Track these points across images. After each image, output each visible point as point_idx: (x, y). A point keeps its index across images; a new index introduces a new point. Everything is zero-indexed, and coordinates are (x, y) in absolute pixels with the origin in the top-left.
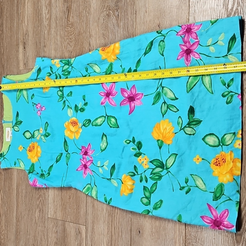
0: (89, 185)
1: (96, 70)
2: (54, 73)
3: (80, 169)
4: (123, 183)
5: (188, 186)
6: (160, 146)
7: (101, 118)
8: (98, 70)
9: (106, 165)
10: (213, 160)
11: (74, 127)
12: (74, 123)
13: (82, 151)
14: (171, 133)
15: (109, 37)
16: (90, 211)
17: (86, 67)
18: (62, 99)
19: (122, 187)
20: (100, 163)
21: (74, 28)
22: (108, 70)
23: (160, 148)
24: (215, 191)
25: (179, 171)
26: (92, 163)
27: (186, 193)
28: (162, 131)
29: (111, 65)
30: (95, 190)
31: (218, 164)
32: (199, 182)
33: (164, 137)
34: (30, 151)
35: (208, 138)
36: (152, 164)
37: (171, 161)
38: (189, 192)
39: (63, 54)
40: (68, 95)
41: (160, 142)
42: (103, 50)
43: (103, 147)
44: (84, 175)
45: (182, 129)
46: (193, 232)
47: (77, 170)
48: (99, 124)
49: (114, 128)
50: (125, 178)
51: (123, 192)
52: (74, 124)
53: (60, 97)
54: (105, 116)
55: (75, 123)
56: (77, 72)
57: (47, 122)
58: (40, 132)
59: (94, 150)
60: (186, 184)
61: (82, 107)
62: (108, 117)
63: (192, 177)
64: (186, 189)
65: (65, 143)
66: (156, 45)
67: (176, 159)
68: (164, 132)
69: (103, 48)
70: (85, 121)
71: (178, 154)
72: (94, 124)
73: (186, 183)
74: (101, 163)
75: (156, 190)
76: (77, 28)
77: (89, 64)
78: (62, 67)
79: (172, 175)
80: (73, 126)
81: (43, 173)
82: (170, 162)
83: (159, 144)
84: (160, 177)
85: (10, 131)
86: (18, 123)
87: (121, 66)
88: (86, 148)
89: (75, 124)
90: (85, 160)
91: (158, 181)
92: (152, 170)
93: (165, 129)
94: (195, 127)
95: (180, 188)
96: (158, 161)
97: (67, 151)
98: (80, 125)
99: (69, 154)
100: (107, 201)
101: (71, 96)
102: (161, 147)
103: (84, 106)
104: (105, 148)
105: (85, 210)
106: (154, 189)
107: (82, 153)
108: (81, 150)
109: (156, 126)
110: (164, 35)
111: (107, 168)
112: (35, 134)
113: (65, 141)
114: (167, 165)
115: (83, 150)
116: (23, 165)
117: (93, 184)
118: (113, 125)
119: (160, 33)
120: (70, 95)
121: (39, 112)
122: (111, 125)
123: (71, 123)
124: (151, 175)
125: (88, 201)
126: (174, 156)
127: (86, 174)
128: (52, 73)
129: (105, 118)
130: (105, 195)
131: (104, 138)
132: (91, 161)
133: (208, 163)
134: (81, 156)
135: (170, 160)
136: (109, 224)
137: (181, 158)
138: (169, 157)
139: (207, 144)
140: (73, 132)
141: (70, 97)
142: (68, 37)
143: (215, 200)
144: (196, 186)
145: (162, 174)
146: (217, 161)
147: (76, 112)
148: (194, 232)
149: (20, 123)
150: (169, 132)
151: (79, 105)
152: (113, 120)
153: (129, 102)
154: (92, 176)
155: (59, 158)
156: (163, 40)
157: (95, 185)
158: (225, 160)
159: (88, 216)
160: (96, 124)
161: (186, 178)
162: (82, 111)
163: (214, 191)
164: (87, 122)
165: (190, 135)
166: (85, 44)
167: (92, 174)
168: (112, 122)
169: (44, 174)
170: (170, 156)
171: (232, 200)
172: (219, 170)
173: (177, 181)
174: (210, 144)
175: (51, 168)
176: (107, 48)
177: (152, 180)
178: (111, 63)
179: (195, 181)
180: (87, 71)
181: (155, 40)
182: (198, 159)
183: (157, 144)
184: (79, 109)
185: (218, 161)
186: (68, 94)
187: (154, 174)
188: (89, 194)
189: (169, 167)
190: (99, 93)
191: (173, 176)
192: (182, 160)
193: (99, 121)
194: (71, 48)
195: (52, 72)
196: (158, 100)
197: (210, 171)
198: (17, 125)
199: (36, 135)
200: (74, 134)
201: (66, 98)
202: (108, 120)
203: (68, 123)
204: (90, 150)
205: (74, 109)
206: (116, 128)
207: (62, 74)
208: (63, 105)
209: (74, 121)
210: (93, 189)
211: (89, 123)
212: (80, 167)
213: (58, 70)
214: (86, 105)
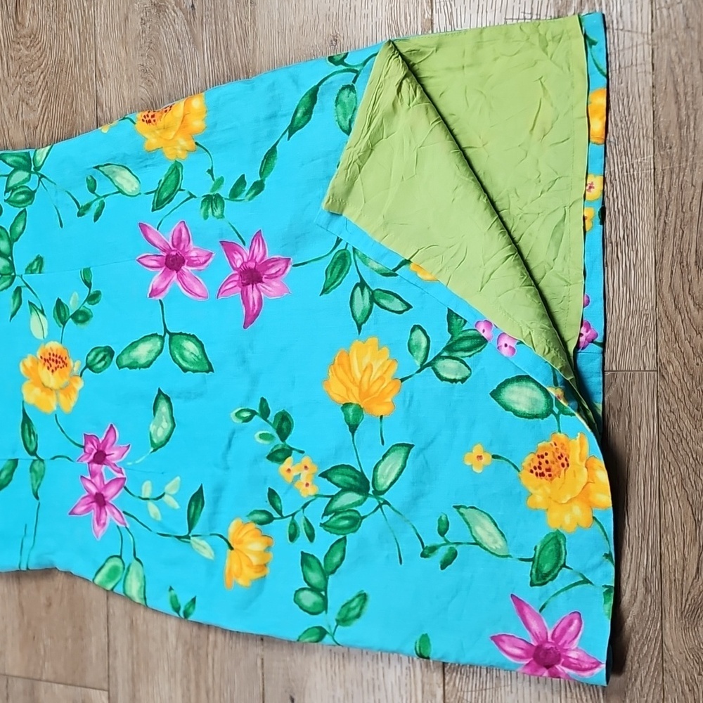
0: (116, 559)
1: (125, 186)
3: (83, 508)
4: (232, 548)
5: (448, 542)
6: (352, 423)
7: (147, 340)
8: (132, 185)
9: (174, 492)
10: (528, 460)
11: (56, 373)
12: (53, 360)
13: (87, 451)
14: (388, 379)
15: (164, 77)
16: (121, 641)
17: (91, 177)
18: (7, 283)
19: (231, 561)
20: (149, 488)
21: (40, 49)
22: (164, 187)
23: (353, 429)
24: (537, 555)
25: (416, 498)
26: (123, 489)
27: (443, 567)
28: (359, 376)
29: (176, 169)
30: (138, 574)
31: (543, 470)
32: (483, 528)
33: (364, 394)
35: (512, 392)
36: (329, 483)
37: (391, 468)
38: (450, 563)
39: (6, 133)
40: (30, 270)
41: (350, 410)
42: (150, 121)
43: (160, 434)
44: (97, 528)
45: (429, 365)
46: (467, 692)
47: (72, 513)
48: (143, 361)
49: (194, 371)
50: (239, 530)
51: (234, 578)
52: (54, 365)
54: (163, 335)
55: (59, 360)
56: (56, 195)
59: (129, 446)
60: (441, 538)
61: (82, 308)
62: (170, 339)
63: (462, 514)
64: (442, 553)
65: (26, 427)
66: (326, 101)
67: (407, 462)
68: (366, 378)
69: (146, 113)
70: (94, 353)
71: (413, 446)
72: (125, 361)
73: (442, 533)
74: (153, 486)
75: (342, 565)
76: (51, 49)
77: (102, 166)
78: (6, 178)
79: (396, 511)
80: (53, 371)
82: (387, 471)
83: (349, 416)
84: (356, 522)
87: (210, 172)
88: (101, 441)
89: (57, 362)
90: (97, 479)
91: (348, 536)
92: (330, 499)
93: (366, 368)
94: (470, 356)
95: (422, 550)
96: (349, 471)
97: (33, 453)
98: (76, 365)
99: (42, 460)
100: (179, 608)
101: (40, 273)
102: (357, 426)
103: (86, 303)
104: (168, 439)
105: (105, 640)
106: (336, 559)
107: (86, 457)
108: (84, 447)
109: (336, 361)
110: (356, 68)
111: (176, 503)
113: (26, 420)
114: (379, 481)
115: (90, 446)
117: (128, 557)
118: (193, 364)
119: (341, 62)
120: (36, 270)
122: (184, 364)
123: (45, 360)
124: (325, 517)
125: (114, 613)
126: (402, 452)
127: (104, 524)
129: (163, 341)
130: (171, 589)
131: (163, 407)
132: (121, 483)
133: (513, 468)
134: (83, 467)
135: (387, 465)
136: (189, 681)
137: (424, 457)
138: (384, 456)
139: (507, 408)
140: (51, 389)
141: (37, 275)
142: (20, 77)
143: (539, 582)
144: (474, 542)
145: (362, 510)
146: (540, 463)
147: (62, 323)
148: (472, 691)
150: (381, 378)
151: (71, 303)
152: (190, 346)
153: (241, 285)
154: (125, 532)
155: (7, 476)
156: (351, 83)
157: (138, 560)
158: (566, 460)
159: (115, 658)
160: (131, 361)
161: (440, 520)
162: (83, 322)
163: (535, 555)
164: (101, 356)
165: (454, 381)
166: (81, 100)
167: (125, 524)
168: (187, 354)
170: (388, 451)
171: (591, 583)
172: (549, 491)
173: (412, 530)
174: (518, 408)
176: (162, 113)
177: (329, 533)
178: (176, 161)
179: (471, 525)
180: (92, 190)
181: (324, 84)
182: (480, 457)
183: (344, 417)
184: (71, 314)
185: (543, 461)
186: (31, 265)
187: (336, 512)
188: (119, 589)
189: (385, 487)
190: (138, 261)
191: (399, 516)
192: (427, 463)
193: (143, 352)
194: (32, 115)
196: (338, 277)
197: (520, 492)
200: (55, 396)
201: (22, 278)
202: (172, 347)
203: (33, 361)
204: (114, 446)
205: (54, 314)
206: (202, 372)
207: (5, 201)
208: (14, 303)
209: (53, 355)
210: (130, 573)
211: (107, 358)
212: (80, 504)
214: (95, 301)
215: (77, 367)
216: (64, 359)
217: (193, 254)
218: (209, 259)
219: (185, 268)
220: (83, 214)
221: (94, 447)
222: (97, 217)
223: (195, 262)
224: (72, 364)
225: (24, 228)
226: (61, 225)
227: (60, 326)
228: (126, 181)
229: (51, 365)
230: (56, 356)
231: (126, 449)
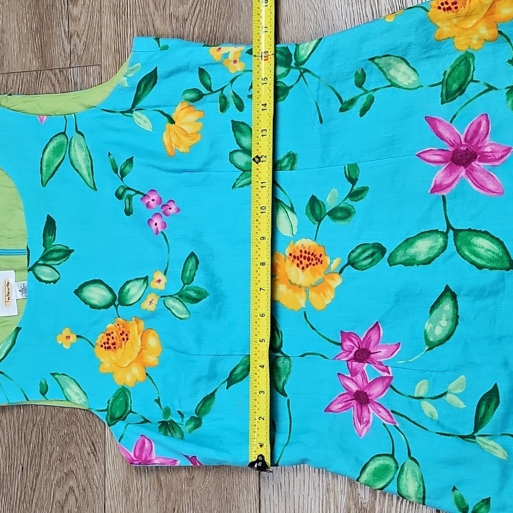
0: (388, 458)
1: (400, 79)
2: (212, 92)
3: (340, 406)
7: (425, 237)
8: (409, 78)
9: (459, 391)
11: (308, 270)
12: (305, 258)
13: (345, 348)
17: (362, 70)
20: (426, 387)
22: (450, 78)
26: (390, 388)
30: (413, 473)
34: (109, 346)
43: (439, 332)
44: (360, 426)
47: (328, 410)
48: (422, 257)
49: (491, 269)
52: (305, 262)
53: (244, 171)
54: (445, 231)
55: (311, 257)
56: (318, 89)
57: (192, 254)
58: (153, 285)
59: (399, 345)
61: (342, 205)
62: (455, 236)
70: (359, 250)
72: (400, 257)
74: (430, 385)
77: (380, 57)
80: (303, 268)
81: (169, 419)
88: (362, 339)
89: (309, 259)
90: (359, 378)
97: (278, 350)
99: (287, 357)
100: (467, 508)
101: (291, 169)
103: (348, 199)
104: (448, 337)
107: (344, 354)
108: (341, 344)
111: (461, 403)
112: (129, 290)
115: (348, 343)
116: (77, 394)
117: (402, 456)
118: (490, 260)
120: (286, 166)
121: (157, 220)
122: (479, 261)
123: (294, 257)
127: (368, 422)
128: (204, 91)
129: (447, 237)
130: (454, 489)
131: (447, 306)
132: (387, 382)
134: (341, 365)
140: (300, 287)
141: (287, 172)
147: (316, 220)
151: (328, 199)
152: (483, 244)
155: (243, 371)
157: (413, 459)
160: (407, 257)
162: (343, 218)
164: (369, 252)
167: (394, 423)
168: (482, 251)
169: (175, 423)
175: (208, 403)
178: (467, 52)
180: (359, 85)
184: (327, 211)
186: (280, 162)
188: (391, 489)
190: (417, 155)
193: (422, 248)
195: (209, 88)
199: (134, 295)
200: (304, 294)
202: (459, 243)
203: (278, 258)
204: (379, 344)
205: (306, 211)
206: (501, 269)
207: (249, 96)
209: (306, 252)
210: (405, 472)
211: (376, 255)
212: (338, 402)
213: (232, 81)
214: (359, 197)
215: (336, 264)
216: (318, 256)
217: (488, 149)
218: (507, 154)
219: (475, 164)
220: (346, 110)
221: (355, 344)
222: (363, 112)
223: (489, 158)
224: (329, 261)
226: (321, 121)
227: (314, 224)
228: (402, 74)
229: (301, 262)
230: (309, 253)
231: (396, 347)
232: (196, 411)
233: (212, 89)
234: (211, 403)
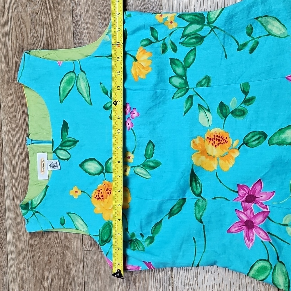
0: (265, 261)
1: (274, 31)
2: (158, 41)
3: (236, 229)
8: (281, 30)
11: (219, 147)
12: (217, 139)
13: (240, 194)
17: (251, 25)
18: (183, 92)
26: (267, 219)
30: (281, 270)
40: (199, 84)
44: (248, 242)
47: (229, 231)
48: (289, 140)
52: (217, 142)
53: (179, 88)
55: (221, 139)
56: (224, 38)
61: (240, 108)
65: (194, 180)
70: (251, 135)
72: (275, 140)
77: (262, 17)
78: (183, 29)
80: (216, 146)
81: (134, 239)
85: (46, 159)
86: (68, 144)
88: (250, 189)
89: (219, 140)
90: (249, 212)
97: (199, 195)
99: (204, 199)
101: (207, 86)
103: (243, 104)
107: (240, 198)
108: (237, 192)
113: (193, 175)
115: (242, 191)
117: (274, 260)
120: (204, 84)
123: (210, 139)
127: (252, 240)
128: (153, 40)
132: (266, 215)
140: (214, 157)
141: (205, 88)
147: (224, 116)
149: (71, 143)
151: (230, 104)
154: (268, 244)
155: (178, 208)
157: (281, 262)
160: (280, 140)
162: (240, 116)
167: (269, 240)
175: (158, 227)
180: (249, 34)
184: (230, 111)
186: (200, 82)
188: (269, 280)
190: (286, 78)
193: (290, 135)
195: (156, 39)
198: (64, 148)
200: (216, 161)
201: (194, 90)
203: (200, 140)
204: (261, 192)
205: (217, 111)
207: (180, 43)
208: (186, 105)
209: (217, 136)
210: (276, 271)
211: (261, 139)
212: (235, 226)
213: (171, 34)
214: (250, 103)
215: (236, 143)
216: (225, 138)
220: (241, 50)
221: (246, 192)
222: (252, 50)
224: (231, 142)
225: (194, 59)
226: (226, 57)
227: (222, 119)
228: (276, 28)
229: (214, 142)
230: (219, 137)
231: (272, 194)
232: (151, 231)
233: (158, 39)
234: (160, 227)
